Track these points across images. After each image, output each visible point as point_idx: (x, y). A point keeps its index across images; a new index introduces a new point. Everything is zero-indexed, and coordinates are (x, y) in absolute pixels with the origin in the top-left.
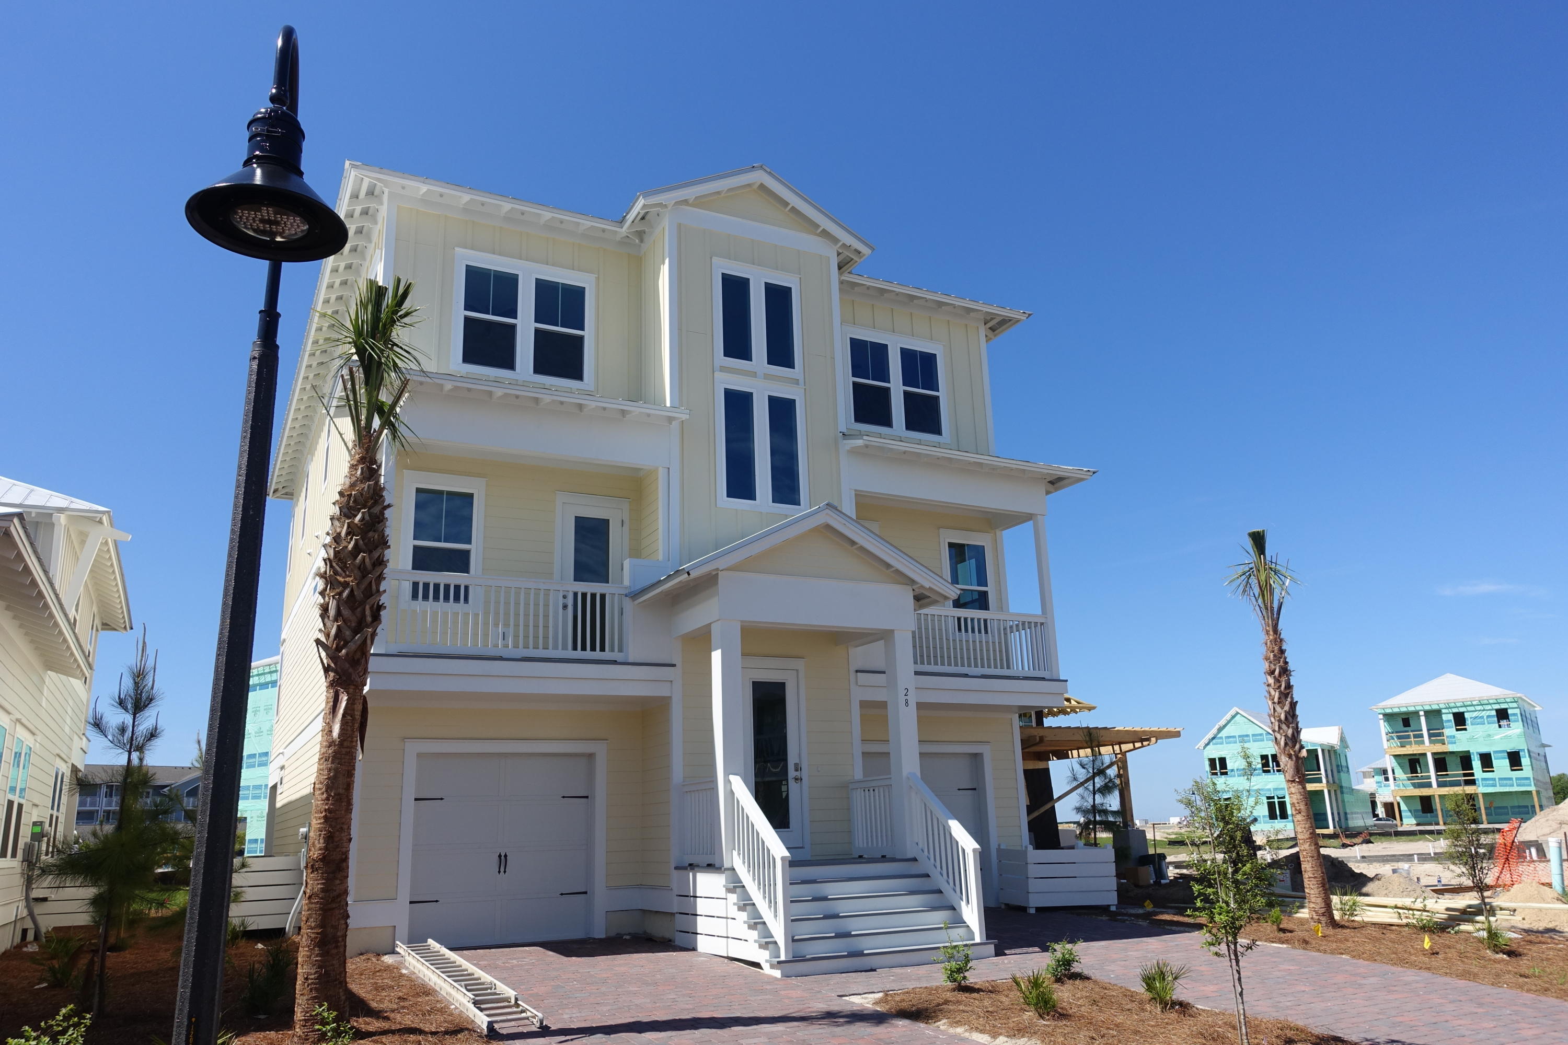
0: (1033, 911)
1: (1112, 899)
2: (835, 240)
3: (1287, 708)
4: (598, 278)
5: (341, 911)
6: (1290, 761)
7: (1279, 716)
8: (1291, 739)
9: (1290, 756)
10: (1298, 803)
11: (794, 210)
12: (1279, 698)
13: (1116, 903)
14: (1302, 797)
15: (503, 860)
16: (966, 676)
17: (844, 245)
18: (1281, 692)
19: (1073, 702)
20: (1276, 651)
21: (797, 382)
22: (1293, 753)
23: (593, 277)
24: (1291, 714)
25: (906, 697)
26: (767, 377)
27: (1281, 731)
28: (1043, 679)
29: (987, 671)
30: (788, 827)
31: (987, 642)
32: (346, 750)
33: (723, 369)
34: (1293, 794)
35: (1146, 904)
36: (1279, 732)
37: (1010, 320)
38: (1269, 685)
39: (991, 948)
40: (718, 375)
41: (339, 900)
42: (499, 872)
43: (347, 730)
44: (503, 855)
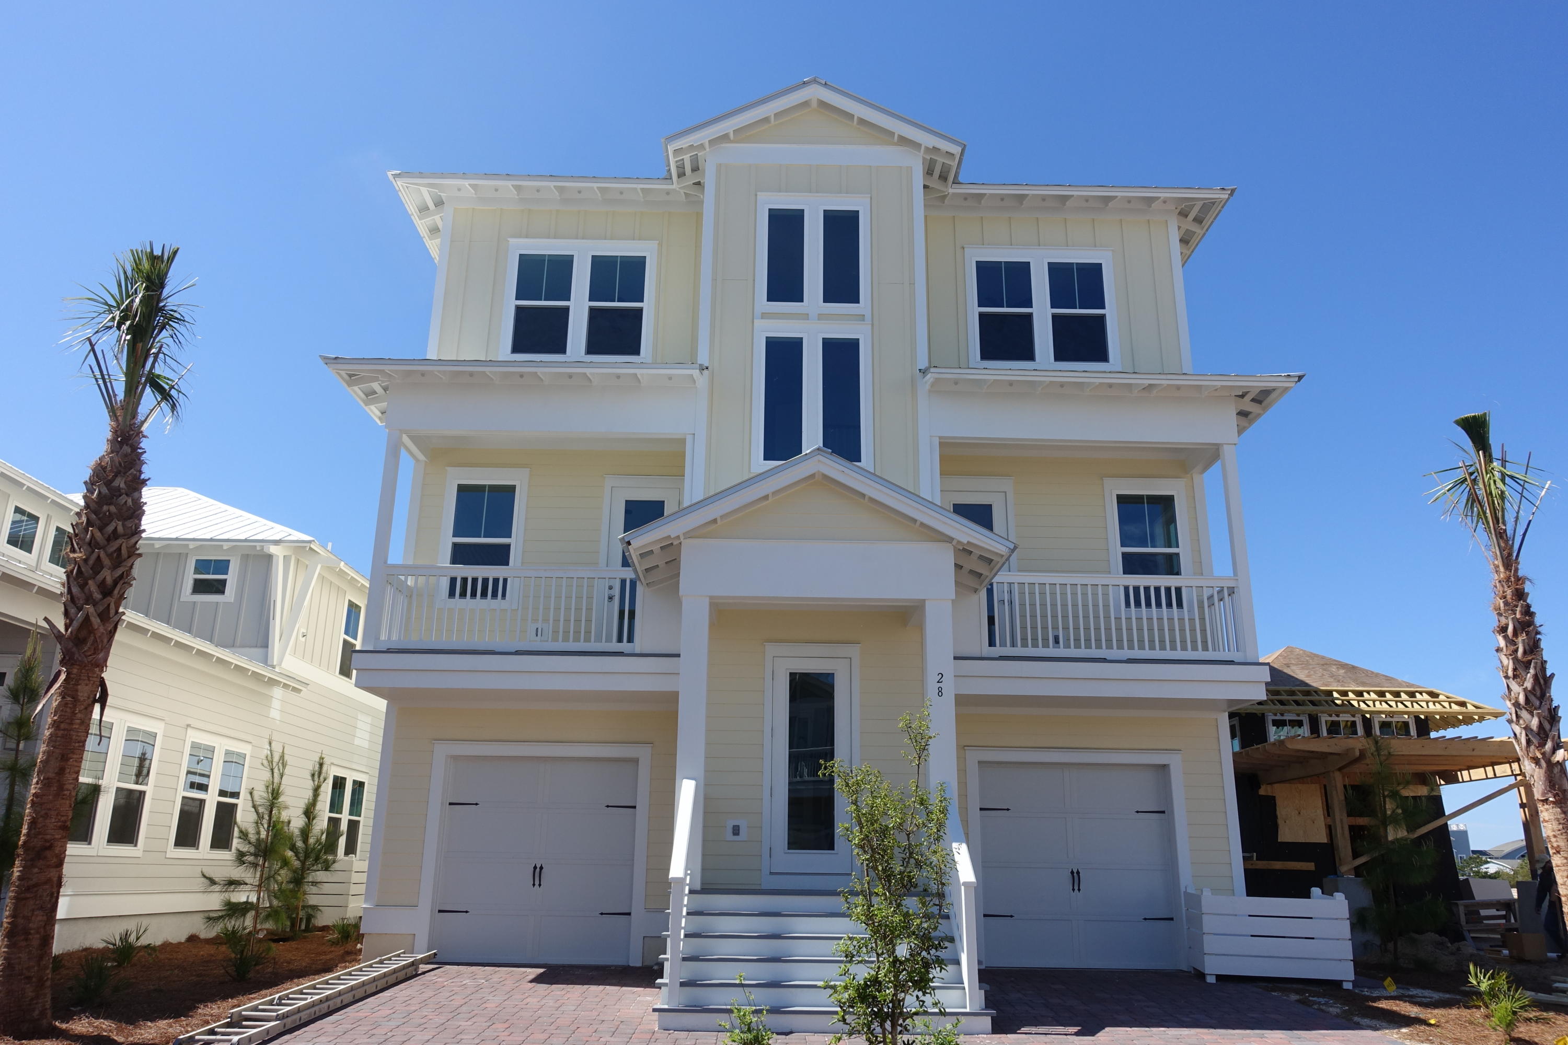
0: (1211, 980)
1: (1345, 972)
2: (916, 145)
3: (1529, 684)
4: (660, 245)
5: (38, 902)
6: (1537, 770)
7: (1517, 698)
8: (1538, 734)
9: (1536, 761)
10: (1555, 836)
11: (862, 121)
12: (1515, 670)
13: (1352, 978)
14: (1561, 827)
15: (538, 872)
16: (1104, 660)
17: (927, 149)
18: (1516, 660)
19: (1470, 707)
20: (1509, 597)
21: (862, 318)
22: (1540, 756)
23: (654, 245)
24: (1538, 693)
25: (940, 685)
26: (821, 317)
27: (1521, 722)
28: (1231, 662)
29: (1137, 653)
30: (833, 849)
31: (1181, 620)
32: (62, 732)
33: (764, 316)
34: (1547, 821)
35: (1386, 983)
36: (1518, 723)
37: (1214, 203)
38: (1499, 650)
39: (987, 1022)
40: (758, 323)
41: (36, 889)
42: (534, 885)
43: (66, 712)
44: (538, 866)
